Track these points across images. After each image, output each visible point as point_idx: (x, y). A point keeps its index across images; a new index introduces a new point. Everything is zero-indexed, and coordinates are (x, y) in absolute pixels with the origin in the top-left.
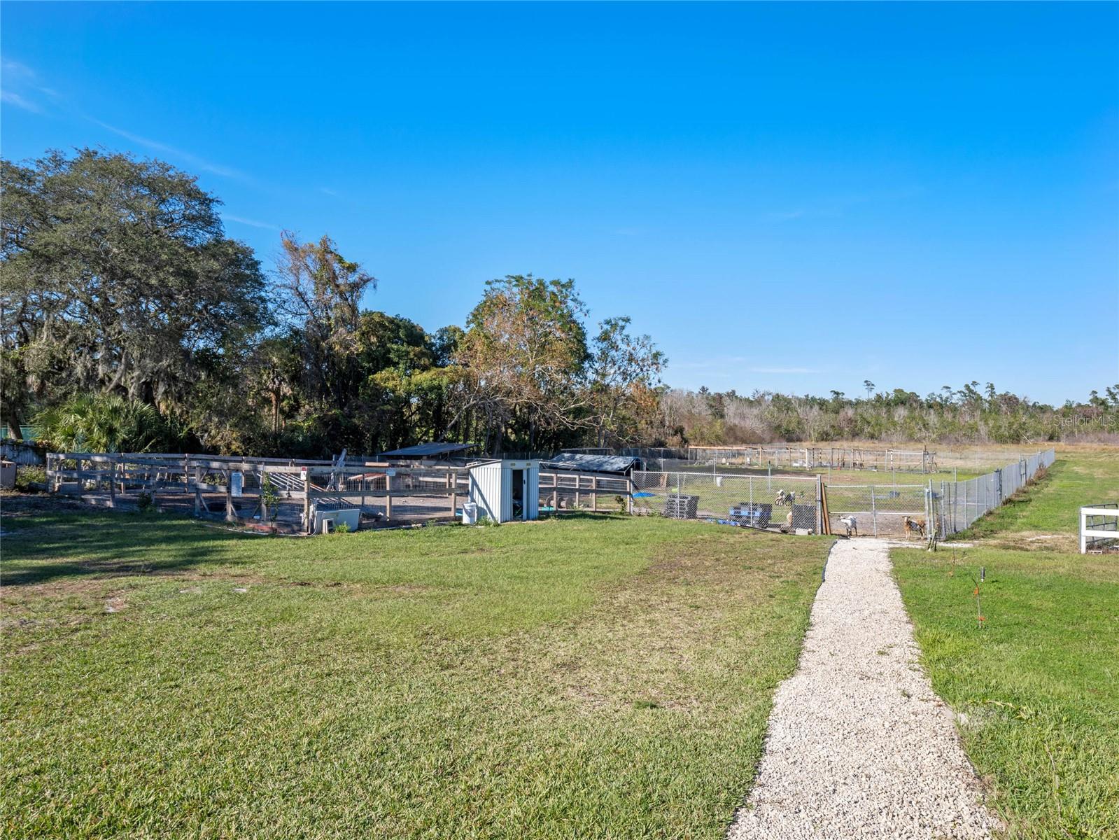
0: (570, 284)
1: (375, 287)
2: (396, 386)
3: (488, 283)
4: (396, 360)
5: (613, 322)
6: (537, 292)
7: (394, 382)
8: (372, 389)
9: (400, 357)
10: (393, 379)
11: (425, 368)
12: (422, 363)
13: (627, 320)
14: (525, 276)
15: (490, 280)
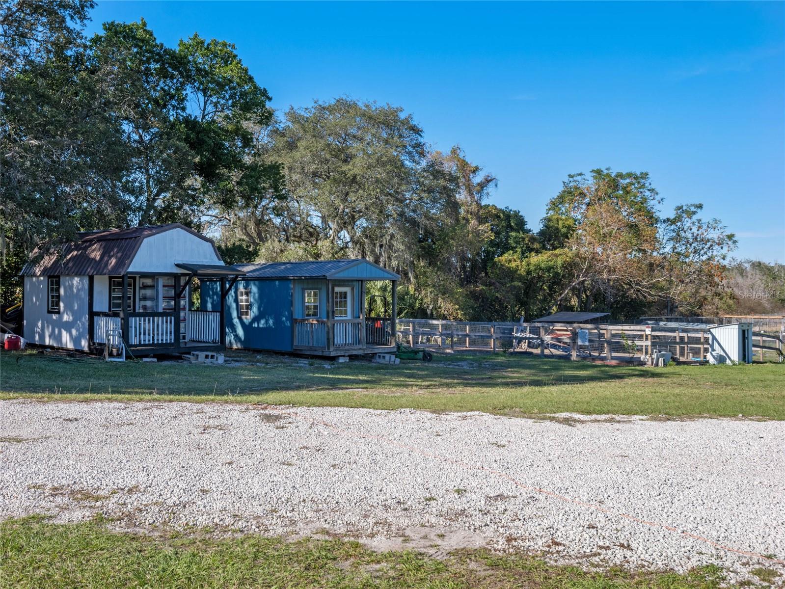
0: (645, 176)
1: (496, 185)
2: (518, 266)
3: (570, 176)
4: (514, 245)
5: (684, 208)
6: (614, 183)
7: (516, 263)
8: (500, 269)
9: (517, 243)
10: (515, 261)
11: (537, 252)
12: (535, 246)
13: (700, 207)
14: (603, 169)
15: (572, 174)
